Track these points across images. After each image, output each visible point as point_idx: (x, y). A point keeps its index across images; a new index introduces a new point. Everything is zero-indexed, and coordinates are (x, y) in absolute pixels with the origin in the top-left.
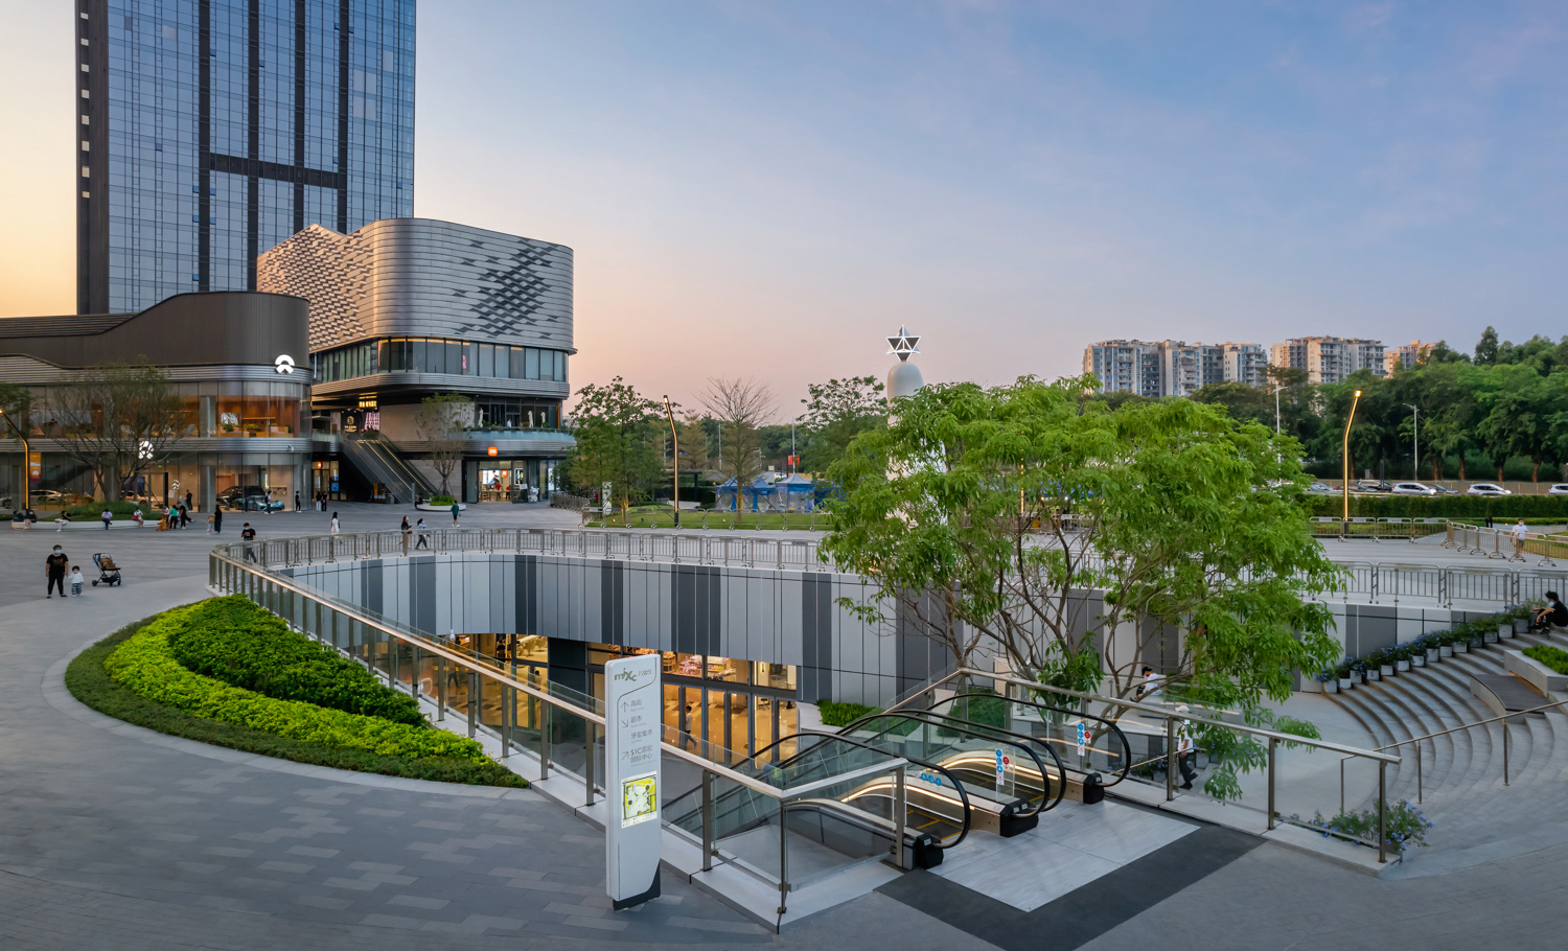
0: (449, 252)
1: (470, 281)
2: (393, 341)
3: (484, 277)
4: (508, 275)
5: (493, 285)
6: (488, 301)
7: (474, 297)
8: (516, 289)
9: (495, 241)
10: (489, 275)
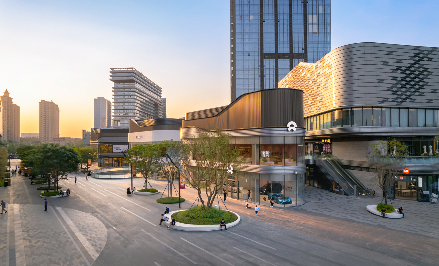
0: (375, 59)
1: (387, 74)
2: (343, 110)
3: (394, 71)
4: (408, 68)
5: (399, 75)
6: (397, 84)
7: (389, 83)
8: (412, 76)
9: (400, 50)
10: (397, 69)
